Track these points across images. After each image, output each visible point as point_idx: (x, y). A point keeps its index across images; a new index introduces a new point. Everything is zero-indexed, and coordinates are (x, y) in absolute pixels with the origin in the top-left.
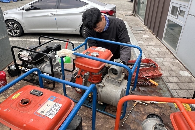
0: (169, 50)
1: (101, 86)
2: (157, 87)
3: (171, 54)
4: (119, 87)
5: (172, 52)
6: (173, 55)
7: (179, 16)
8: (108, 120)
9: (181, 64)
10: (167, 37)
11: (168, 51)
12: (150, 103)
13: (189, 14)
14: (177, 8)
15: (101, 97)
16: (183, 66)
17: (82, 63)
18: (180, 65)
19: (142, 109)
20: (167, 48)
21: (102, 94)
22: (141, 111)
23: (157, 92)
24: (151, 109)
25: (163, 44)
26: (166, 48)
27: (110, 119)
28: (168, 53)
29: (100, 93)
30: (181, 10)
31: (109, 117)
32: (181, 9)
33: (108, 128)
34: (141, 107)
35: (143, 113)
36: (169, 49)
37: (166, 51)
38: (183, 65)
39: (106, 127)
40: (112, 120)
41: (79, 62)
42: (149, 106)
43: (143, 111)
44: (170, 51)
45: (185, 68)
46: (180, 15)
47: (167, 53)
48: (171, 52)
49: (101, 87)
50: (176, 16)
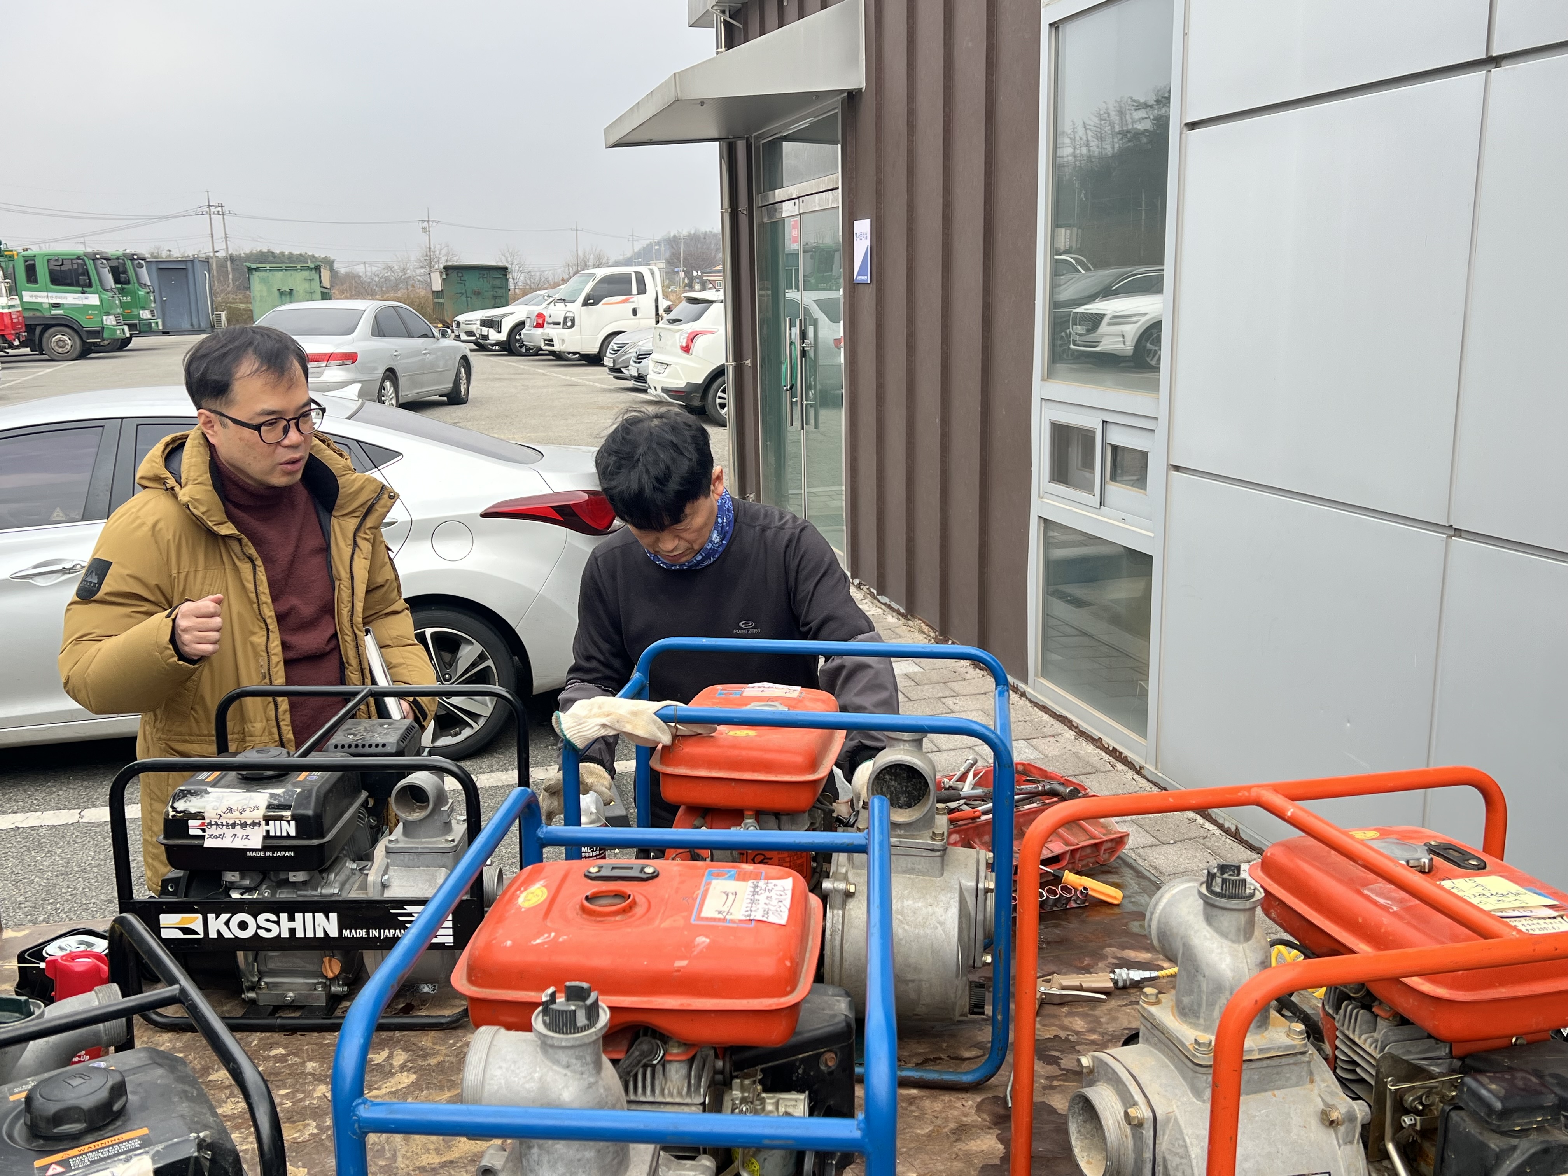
0: (1097, 742)
1: (836, 891)
2: (1116, 911)
3: (1120, 766)
4: (938, 880)
5: (1126, 752)
6: (1138, 772)
7: (1115, 490)
8: (911, 1104)
9: (1207, 825)
10: (1055, 657)
11: (1090, 748)
12: (1111, 985)
13: (1177, 468)
14: (1086, 437)
15: (846, 965)
16: (1227, 831)
17: (712, 763)
18: (1203, 833)
19: (1079, 1024)
20: (1081, 734)
21: (846, 946)
22: (1077, 1033)
23: (1128, 933)
24: (1128, 1014)
25: (1044, 709)
26: (1070, 734)
27: (921, 1098)
28: (1099, 765)
29: (838, 938)
30: (1115, 448)
31: (914, 1092)
32: (1117, 437)
33: (929, 1135)
34: (1070, 1014)
35: (1094, 1037)
36: (1097, 734)
37: (1076, 755)
38: (1221, 827)
39: (918, 1135)
40: (935, 1098)
41: (694, 762)
42: (1113, 1003)
43: (1092, 1031)
44: (1106, 750)
45: (1241, 841)
46: (1113, 478)
47: (1089, 764)
48: (1114, 753)
49: (838, 900)
50: (1090, 489)
